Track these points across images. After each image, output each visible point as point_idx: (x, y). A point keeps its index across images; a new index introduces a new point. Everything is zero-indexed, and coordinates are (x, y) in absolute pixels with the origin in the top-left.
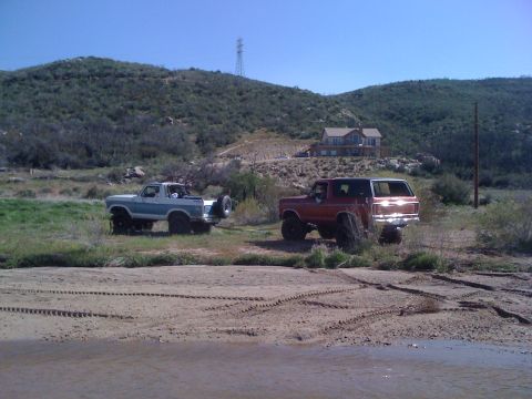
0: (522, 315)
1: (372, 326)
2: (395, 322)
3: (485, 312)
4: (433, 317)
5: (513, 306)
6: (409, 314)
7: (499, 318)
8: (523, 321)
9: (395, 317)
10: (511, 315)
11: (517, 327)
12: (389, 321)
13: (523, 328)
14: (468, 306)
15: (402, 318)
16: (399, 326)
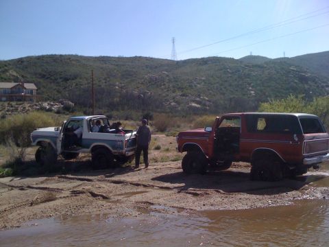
0: (104, 195)
1: (10, 216)
3: (83, 196)
4: (51, 204)
5: (101, 190)
6: (37, 204)
7: (91, 198)
8: (105, 198)
9: (27, 207)
10: (98, 195)
11: (101, 202)
12: (23, 211)
13: (104, 202)
14: (75, 193)
15: (31, 208)
16: (28, 212)
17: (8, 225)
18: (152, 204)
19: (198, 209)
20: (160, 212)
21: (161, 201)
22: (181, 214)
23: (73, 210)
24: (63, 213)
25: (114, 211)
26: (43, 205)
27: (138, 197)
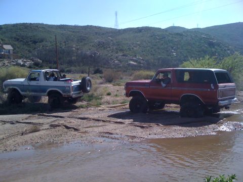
0: (75, 127)
1: (8, 143)
2: (20, 139)
3: (60, 128)
4: (37, 134)
5: (72, 124)
6: (26, 134)
7: (66, 130)
8: (76, 130)
9: (19, 136)
10: (71, 128)
11: (73, 133)
12: (16, 139)
13: (76, 133)
14: (53, 126)
15: (23, 136)
16: (21, 140)
17: (8, 149)
18: (112, 134)
19: (146, 137)
20: (118, 139)
21: (118, 131)
22: (134, 140)
23: (54, 138)
24: (47, 140)
25: (84, 139)
26: (31, 135)
27: (101, 129)
